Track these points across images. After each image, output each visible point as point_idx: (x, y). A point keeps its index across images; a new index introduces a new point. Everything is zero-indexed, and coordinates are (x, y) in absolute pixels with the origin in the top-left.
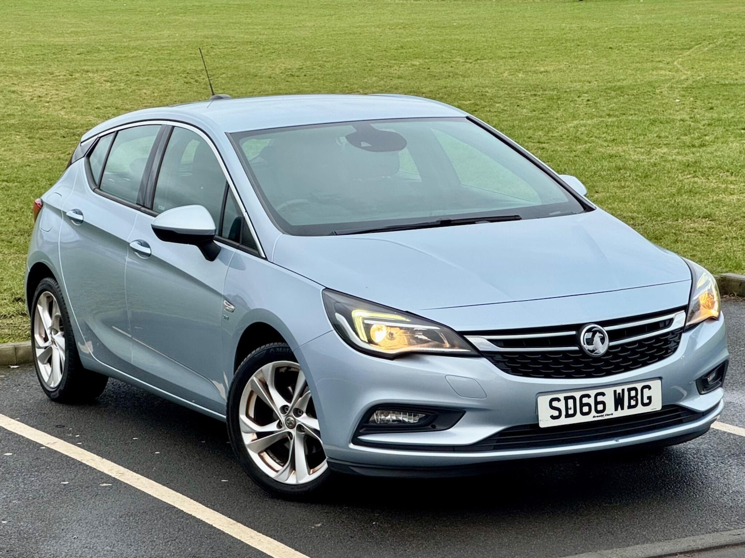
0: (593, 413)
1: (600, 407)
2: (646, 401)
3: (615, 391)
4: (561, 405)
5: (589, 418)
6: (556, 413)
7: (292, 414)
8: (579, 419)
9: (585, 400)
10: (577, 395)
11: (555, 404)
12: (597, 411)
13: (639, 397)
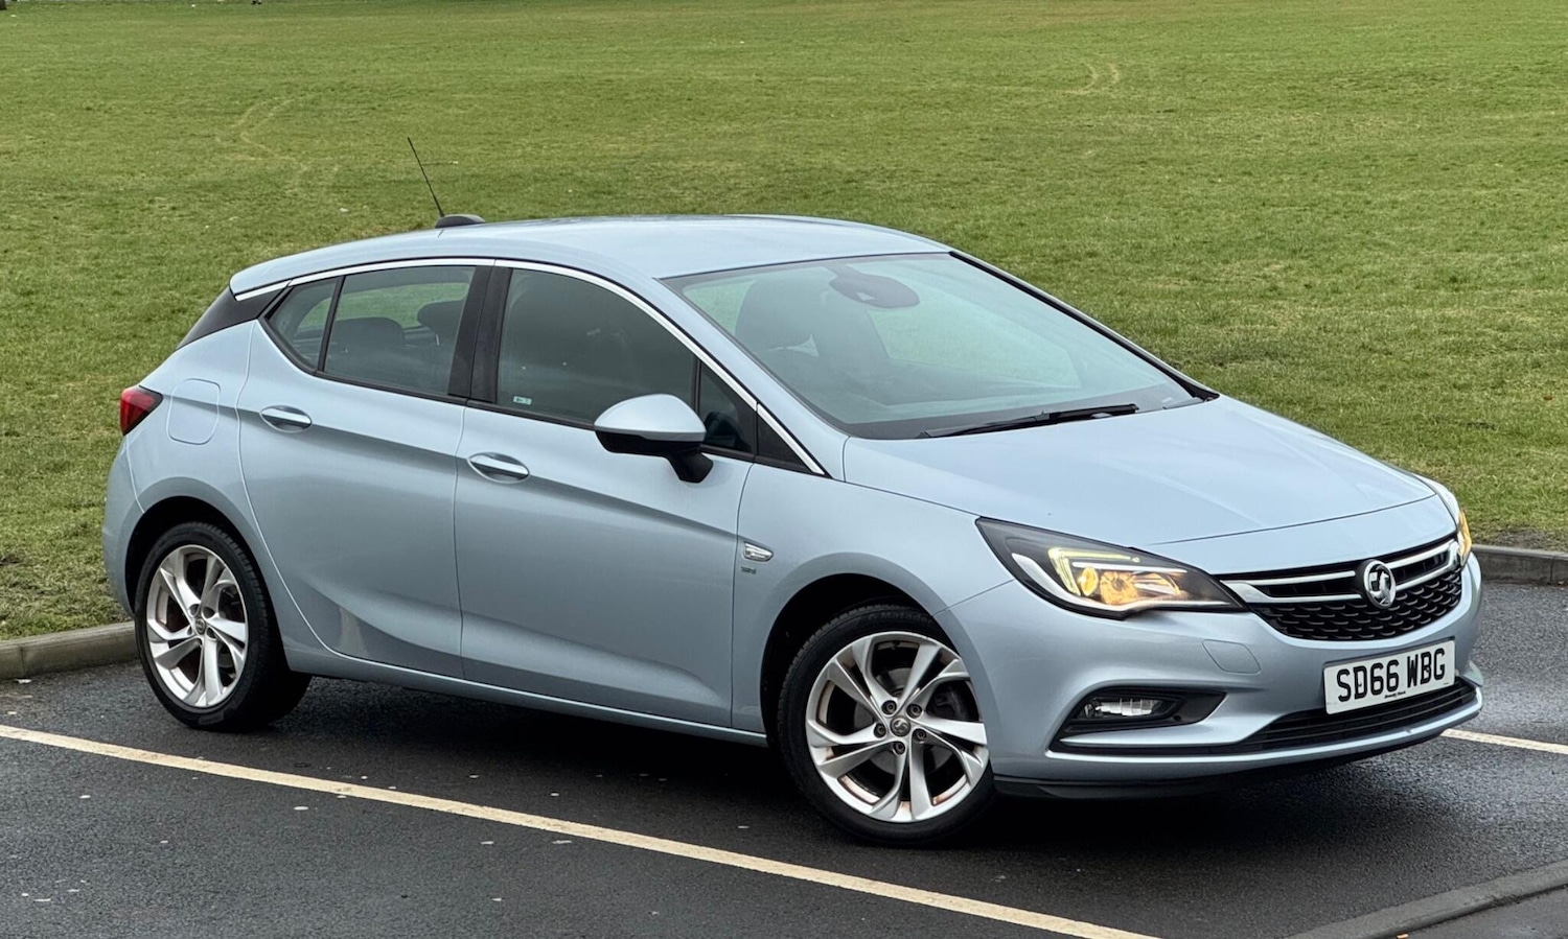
0: (1385, 692)
1: (1393, 682)
2: (1439, 672)
3: (1409, 658)
4: (1349, 679)
5: (1380, 699)
6: (1344, 692)
7: (903, 712)
8: (1370, 700)
9: (1377, 673)
10: (1368, 664)
11: (1344, 678)
12: (1391, 689)
13: (1432, 666)
